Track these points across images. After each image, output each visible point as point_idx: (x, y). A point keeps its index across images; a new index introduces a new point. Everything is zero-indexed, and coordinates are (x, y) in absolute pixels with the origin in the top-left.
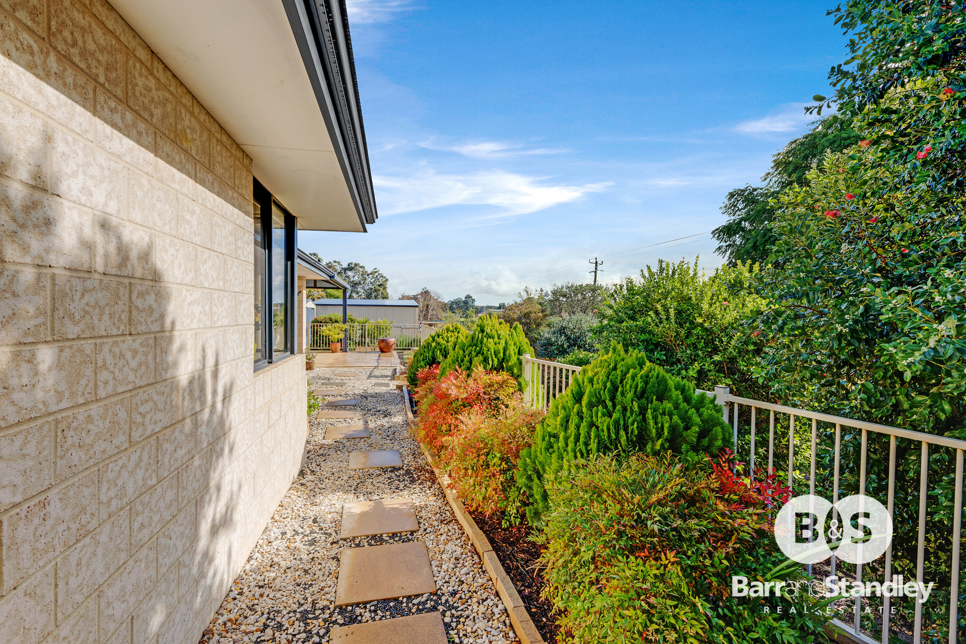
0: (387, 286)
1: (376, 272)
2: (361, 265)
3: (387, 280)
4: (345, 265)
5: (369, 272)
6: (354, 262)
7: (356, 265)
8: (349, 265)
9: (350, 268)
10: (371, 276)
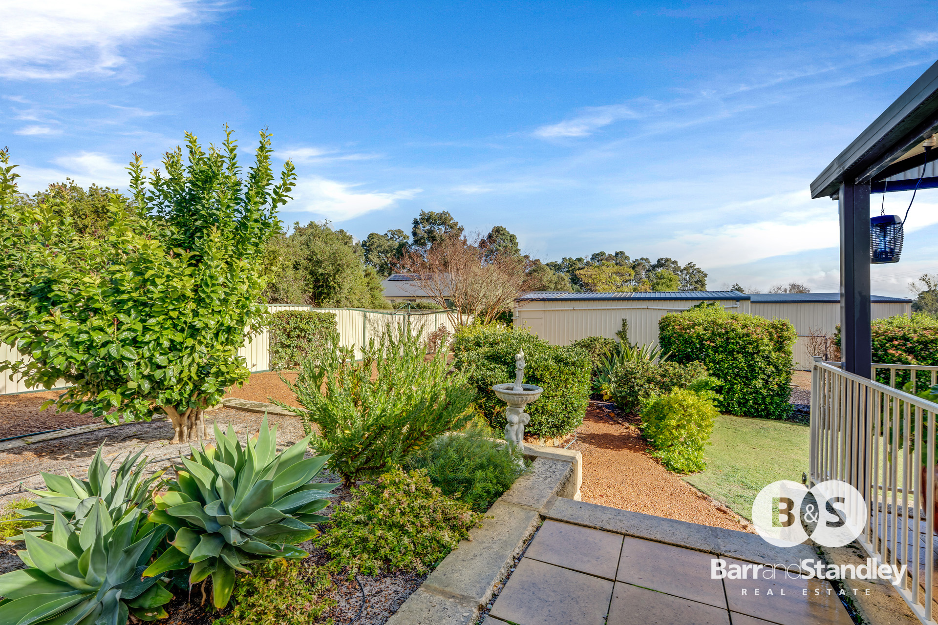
0: (706, 282)
1: (691, 267)
2: (673, 260)
3: (705, 275)
4: (654, 262)
5: (682, 268)
6: (664, 257)
7: (667, 260)
8: (659, 261)
9: (660, 264)
10: (685, 272)
